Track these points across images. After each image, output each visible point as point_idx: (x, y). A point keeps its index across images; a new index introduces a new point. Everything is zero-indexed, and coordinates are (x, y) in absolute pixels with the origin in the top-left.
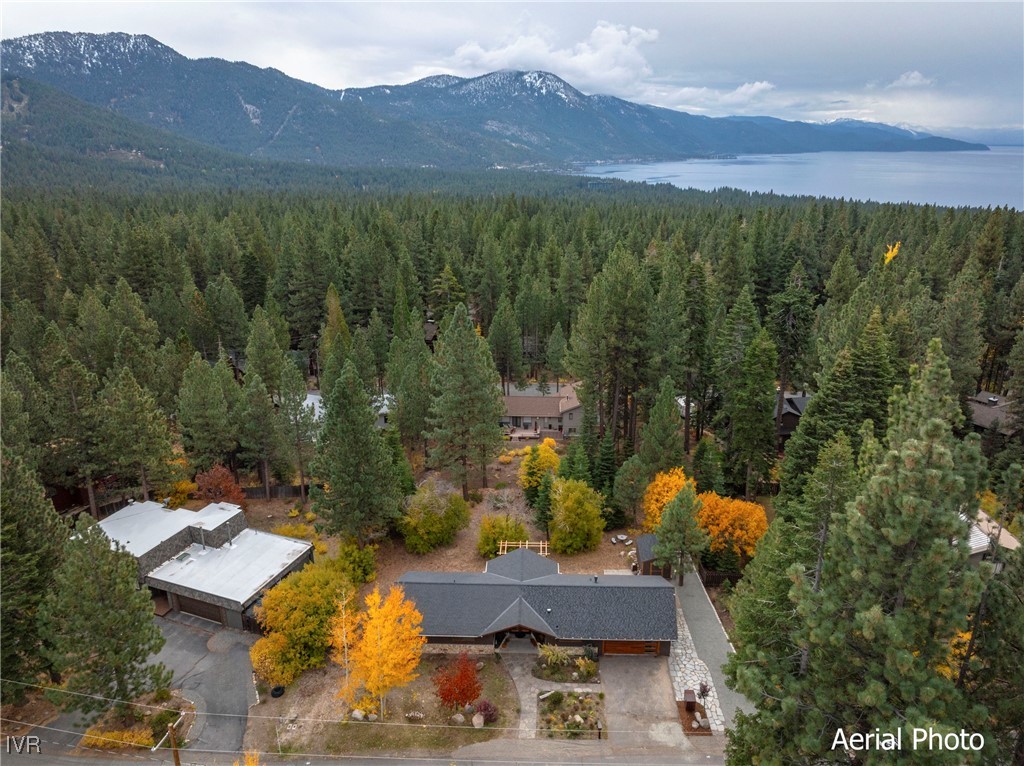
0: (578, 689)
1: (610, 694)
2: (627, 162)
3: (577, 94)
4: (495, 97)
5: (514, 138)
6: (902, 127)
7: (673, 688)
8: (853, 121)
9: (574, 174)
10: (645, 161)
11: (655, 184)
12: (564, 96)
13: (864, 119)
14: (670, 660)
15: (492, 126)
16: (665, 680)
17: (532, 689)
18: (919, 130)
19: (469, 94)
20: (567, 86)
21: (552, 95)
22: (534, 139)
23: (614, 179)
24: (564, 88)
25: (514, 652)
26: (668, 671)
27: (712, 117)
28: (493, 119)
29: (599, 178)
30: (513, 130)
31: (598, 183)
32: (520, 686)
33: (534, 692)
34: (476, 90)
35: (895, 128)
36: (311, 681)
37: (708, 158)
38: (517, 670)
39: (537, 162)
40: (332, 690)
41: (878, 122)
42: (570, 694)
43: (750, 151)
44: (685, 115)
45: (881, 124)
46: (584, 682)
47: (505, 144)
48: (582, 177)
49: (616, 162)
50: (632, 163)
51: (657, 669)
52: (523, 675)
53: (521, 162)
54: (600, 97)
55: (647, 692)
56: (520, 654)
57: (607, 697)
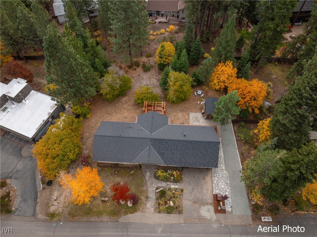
0: (173, 186)
1: (186, 189)
7: (212, 187)
16: (210, 182)
26: (212, 177)
38: (148, 174)
42: (169, 189)
46: (176, 182)
52: (150, 177)
57: (184, 191)
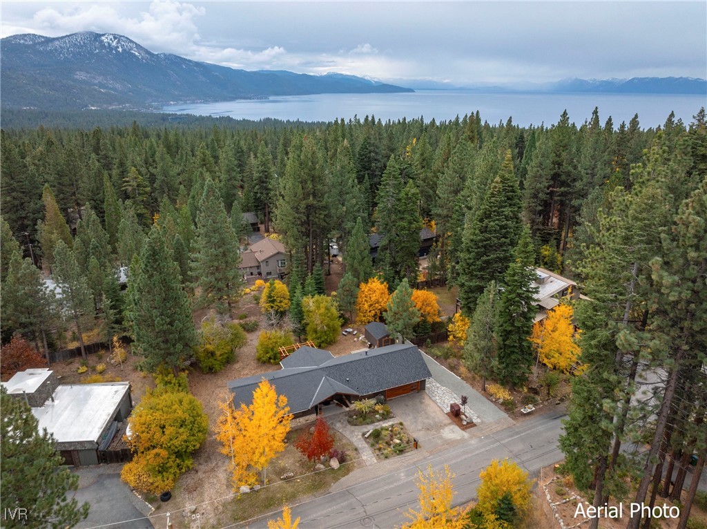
0: (386, 424)
1: (405, 421)
2: (193, 102)
3: (147, 52)
4: (79, 53)
5: (101, 85)
6: (366, 78)
7: (438, 406)
8: (338, 74)
9: (155, 111)
10: (206, 102)
11: (218, 117)
12: (137, 54)
13: (344, 73)
14: (427, 391)
15: (81, 76)
16: (432, 404)
17: (356, 434)
18: (376, 80)
19: (56, 50)
20: (138, 46)
21: (127, 54)
22: (118, 86)
23: (187, 115)
24: (136, 47)
25: (330, 414)
26: (430, 398)
27: (248, 70)
28: (81, 70)
29: (176, 114)
30: (100, 79)
31: (176, 117)
32: (347, 434)
33: (358, 435)
34: (61, 47)
35: (362, 78)
36: (190, 480)
37: (250, 99)
38: (338, 425)
39: (124, 103)
40: (211, 480)
41: (352, 74)
42: (382, 429)
43: (277, 94)
44: (229, 69)
45: (354, 76)
46: (386, 419)
47: (95, 90)
48: (163, 114)
49: (185, 103)
50: (197, 103)
51: (424, 399)
52: (345, 427)
53: (111, 104)
54: (165, 55)
55: (426, 413)
56: (334, 415)
57: (404, 423)
